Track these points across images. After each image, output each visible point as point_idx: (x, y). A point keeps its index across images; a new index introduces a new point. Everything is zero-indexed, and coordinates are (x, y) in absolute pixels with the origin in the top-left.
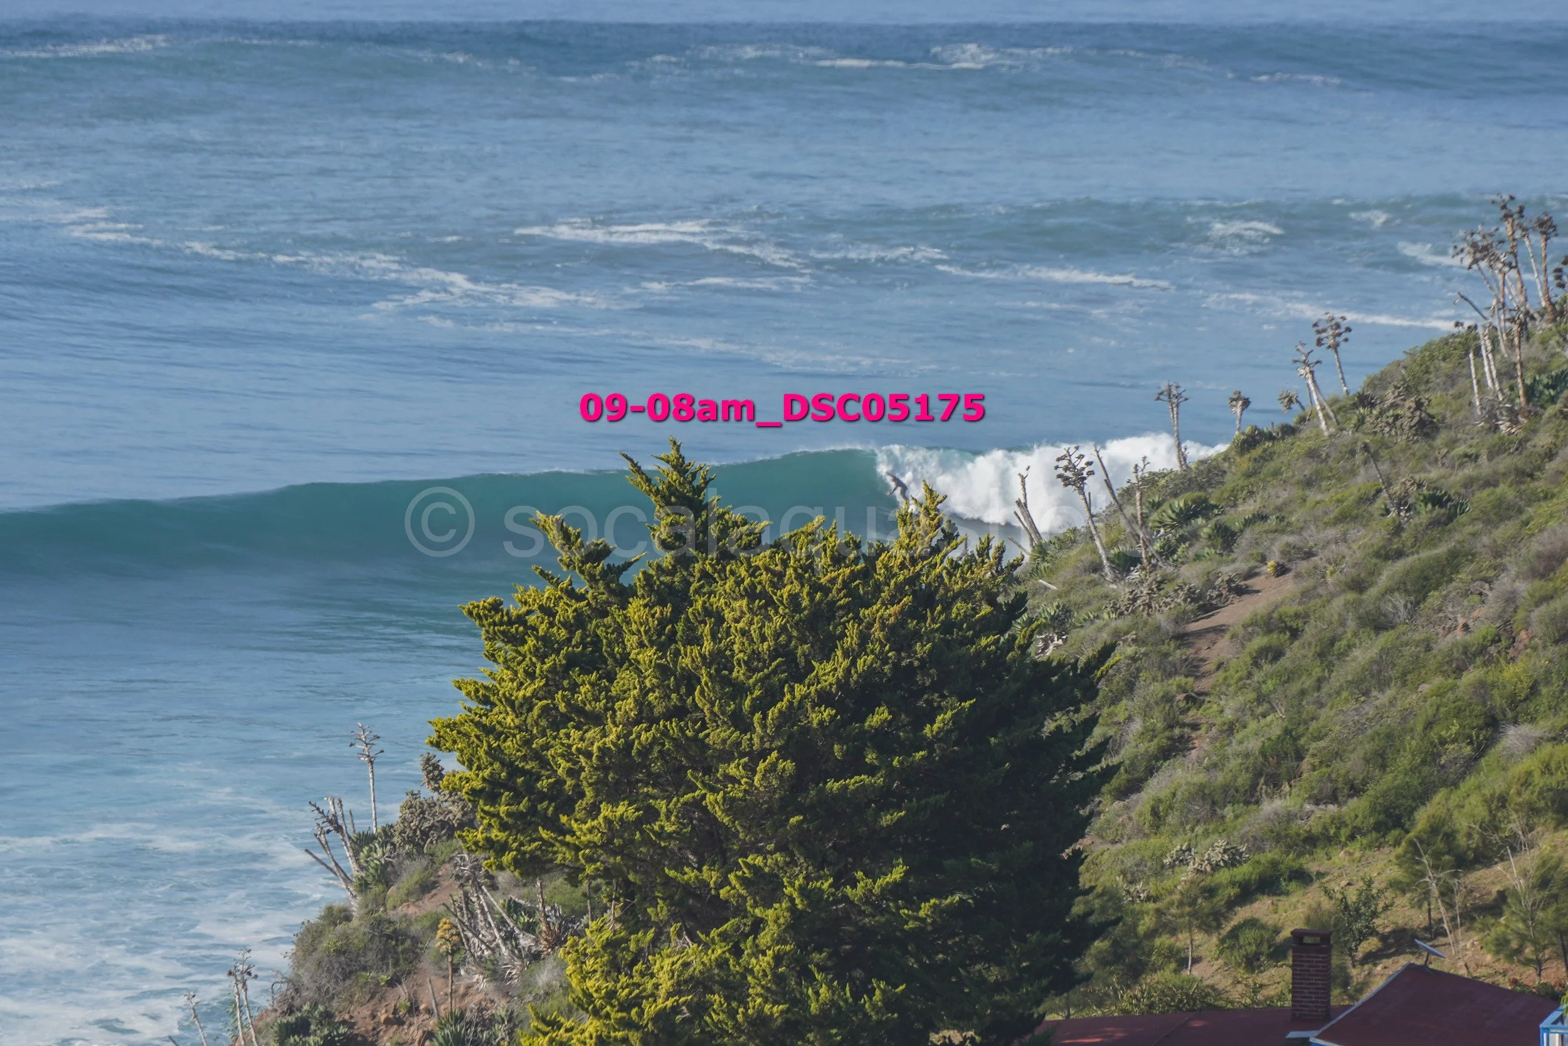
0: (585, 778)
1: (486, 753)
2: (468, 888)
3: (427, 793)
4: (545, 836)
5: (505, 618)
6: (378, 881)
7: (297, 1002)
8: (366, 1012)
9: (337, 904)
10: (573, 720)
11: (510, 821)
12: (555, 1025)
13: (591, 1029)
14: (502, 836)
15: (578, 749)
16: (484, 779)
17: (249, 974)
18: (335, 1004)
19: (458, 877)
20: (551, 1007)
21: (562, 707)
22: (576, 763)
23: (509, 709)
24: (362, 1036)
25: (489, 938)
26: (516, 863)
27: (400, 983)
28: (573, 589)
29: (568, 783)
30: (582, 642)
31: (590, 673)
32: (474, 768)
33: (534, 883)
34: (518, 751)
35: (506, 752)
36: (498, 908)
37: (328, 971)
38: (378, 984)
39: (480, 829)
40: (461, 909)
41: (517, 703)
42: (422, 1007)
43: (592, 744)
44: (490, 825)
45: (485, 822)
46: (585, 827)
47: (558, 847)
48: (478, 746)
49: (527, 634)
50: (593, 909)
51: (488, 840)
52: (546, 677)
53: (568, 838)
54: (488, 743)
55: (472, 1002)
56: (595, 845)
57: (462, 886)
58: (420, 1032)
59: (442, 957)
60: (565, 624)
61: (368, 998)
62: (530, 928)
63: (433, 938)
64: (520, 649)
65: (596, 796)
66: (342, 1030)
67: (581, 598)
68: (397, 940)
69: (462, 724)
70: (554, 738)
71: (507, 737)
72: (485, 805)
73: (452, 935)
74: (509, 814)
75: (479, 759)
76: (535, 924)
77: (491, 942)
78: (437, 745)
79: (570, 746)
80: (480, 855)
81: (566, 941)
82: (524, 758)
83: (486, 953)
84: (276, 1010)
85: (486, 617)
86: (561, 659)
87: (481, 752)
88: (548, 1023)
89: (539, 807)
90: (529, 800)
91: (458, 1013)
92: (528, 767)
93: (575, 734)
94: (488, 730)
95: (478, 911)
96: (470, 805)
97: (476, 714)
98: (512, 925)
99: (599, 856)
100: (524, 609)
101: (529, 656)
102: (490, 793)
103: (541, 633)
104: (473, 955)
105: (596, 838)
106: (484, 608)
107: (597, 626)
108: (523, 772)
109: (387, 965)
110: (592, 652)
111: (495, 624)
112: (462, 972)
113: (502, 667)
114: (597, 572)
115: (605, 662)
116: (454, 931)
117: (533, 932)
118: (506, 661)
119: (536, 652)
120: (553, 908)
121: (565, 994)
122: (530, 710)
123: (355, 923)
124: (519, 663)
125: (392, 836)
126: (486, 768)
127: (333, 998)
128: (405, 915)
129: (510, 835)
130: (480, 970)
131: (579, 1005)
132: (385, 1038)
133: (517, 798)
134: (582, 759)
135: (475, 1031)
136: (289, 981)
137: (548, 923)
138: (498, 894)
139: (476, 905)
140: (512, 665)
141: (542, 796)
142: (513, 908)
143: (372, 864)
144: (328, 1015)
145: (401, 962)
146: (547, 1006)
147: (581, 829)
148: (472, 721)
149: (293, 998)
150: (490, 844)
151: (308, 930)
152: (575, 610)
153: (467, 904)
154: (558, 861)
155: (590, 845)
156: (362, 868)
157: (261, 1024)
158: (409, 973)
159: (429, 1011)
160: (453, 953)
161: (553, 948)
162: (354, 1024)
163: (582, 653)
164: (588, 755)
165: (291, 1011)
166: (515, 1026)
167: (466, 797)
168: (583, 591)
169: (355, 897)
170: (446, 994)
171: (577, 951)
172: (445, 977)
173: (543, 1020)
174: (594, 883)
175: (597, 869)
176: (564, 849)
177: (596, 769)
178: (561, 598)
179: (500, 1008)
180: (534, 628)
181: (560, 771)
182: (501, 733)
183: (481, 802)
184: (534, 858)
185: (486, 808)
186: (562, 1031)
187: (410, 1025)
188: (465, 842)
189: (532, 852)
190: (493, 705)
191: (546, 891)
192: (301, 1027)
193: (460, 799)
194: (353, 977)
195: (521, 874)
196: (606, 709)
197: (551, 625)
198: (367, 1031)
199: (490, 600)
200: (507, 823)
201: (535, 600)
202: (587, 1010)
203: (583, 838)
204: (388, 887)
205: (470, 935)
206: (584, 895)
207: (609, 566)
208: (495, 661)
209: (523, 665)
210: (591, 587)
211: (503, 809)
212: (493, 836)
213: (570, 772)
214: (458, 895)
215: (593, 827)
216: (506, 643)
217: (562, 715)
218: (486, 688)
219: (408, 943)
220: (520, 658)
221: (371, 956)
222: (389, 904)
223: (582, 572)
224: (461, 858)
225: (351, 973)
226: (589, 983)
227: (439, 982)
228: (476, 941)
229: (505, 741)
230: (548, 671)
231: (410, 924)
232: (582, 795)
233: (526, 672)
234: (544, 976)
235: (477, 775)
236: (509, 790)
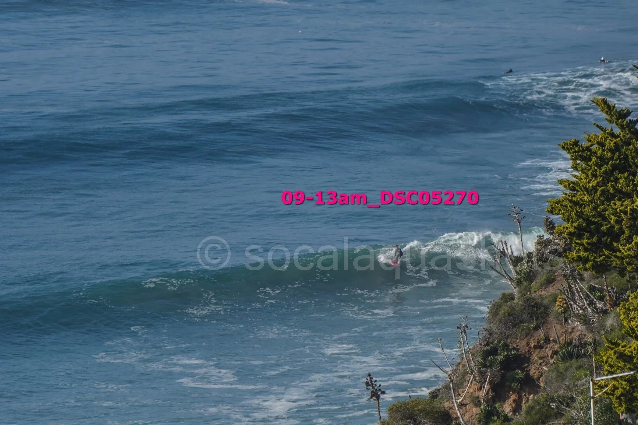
0: (625, 224)
1: (575, 214)
2: (570, 281)
3: (547, 236)
4: (606, 253)
5: (581, 149)
6: (526, 280)
7: (491, 340)
8: (524, 343)
9: (507, 292)
10: (617, 196)
11: (589, 247)
12: (617, 345)
13: (635, 346)
14: (586, 254)
15: (620, 210)
16: (575, 227)
17: (467, 327)
18: (509, 340)
19: (565, 276)
20: (614, 336)
21: (611, 190)
22: (620, 217)
23: (585, 193)
24: (523, 355)
25: (582, 304)
26: (593, 267)
27: (540, 328)
28: (613, 133)
29: (616, 227)
30: (619, 158)
31: (623, 173)
32: (570, 222)
33: (602, 277)
34: (591, 213)
35: (585, 213)
36: (585, 289)
37: (505, 324)
38: (529, 329)
39: (575, 251)
40: (567, 291)
41: (589, 189)
42: (551, 339)
43: (627, 207)
44: (579, 250)
45: (577, 248)
46: (626, 248)
47: (613, 258)
48: (571, 211)
49: (592, 155)
50: (632, 288)
51: (579, 257)
52: (602, 176)
53: (618, 254)
54: (576, 209)
55: (575, 335)
56: (632, 257)
57: (567, 280)
58: (551, 351)
59: (558, 315)
60: (610, 150)
61: (524, 336)
62: (601, 299)
63: (554, 306)
64: (589, 163)
65: (630, 233)
66: (513, 352)
67: (618, 136)
68: (537, 308)
69: (563, 201)
70: (608, 206)
71: (585, 206)
72: (576, 240)
73: (564, 304)
74: (588, 244)
75: (572, 218)
76: (604, 296)
77: (582, 306)
78: (551, 212)
79: (616, 209)
80: (575, 264)
81: (620, 304)
82: (594, 216)
83: (580, 311)
84: (481, 344)
85: (571, 149)
86: (609, 167)
87: (573, 214)
88: (613, 344)
89: (603, 239)
90: (598, 236)
91: (568, 341)
92: (596, 220)
93: (618, 203)
94: (576, 203)
95: (576, 292)
96: (568, 240)
97: (569, 196)
98: (592, 297)
99: (634, 262)
100: (590, 144)
101: (593, 166)
102: (579, 233)
103: (598, 155)
104: (574, 313)
105: (632, 253)
106: (570, 144)
107: (626, 150)
108: (594, 223)
109: (533, 320)
110: (625, 162)
111: (576, 152)
112: (570, 321)
113: (580, 173)
114: (625, 124)
115: (631, 167)
116: (564, 302)
117: (603, 301)
118: (582, 170)
119: (597, 164)
120: (612, 288)
121: (621, 329)
122: (596, 192)
123: (516, 301)
124: (589, 170)
125: (532, 258)
126: (576, 222)
127: (508, 336)
128: (541, 295)
129: (589, 254)
130: (578, 320)
131: (628, 334)
132: (534, 355)
133: (591, 236)
134: (622, 215)
135: (578, 350)
136: (486, 330)
137: (610, 296)
138: (585, 283)
139: (574, 289)
140: (585, 171)
141: (604, 234)
142: (592, 289)
143: (523, 272)
144: (506, 346)
145: (540, 318)
146: (612, 335)
147: (624, 249)
148: (568, 199)
149: (488, 338)
150: (580, 259)
151: (494, 305)
152: (615, 143)
153: (570, 288)
154: (614, 265)
155: (628, 256)
156: (518, 274)
157: (474, 351)
158: (544, 323)
159: (554, 341)
160: (564, 313)
161: (613, 308)
162: (519, 349)
163: (619, 164)
164: (625, 213)
165: (488, 344)
166: (597, 346)
167: (567, 236)
168: (618, 133)
169: (515, 288)
170: (562, 332)
171: (625, 308)
172: (561, 324)
173: (611, 342)
174: (631, 275)
175: (633, 268)
176: (616, 259)
177: (630, 219)
178: (607, 137)
179: (589, 338)
180: (595, 153)
181: (612, 221)
182: (583, 204)
183: (574, 239)
184: (601, 264)
185: (577, 241)
186: (620, 347)
187: (546, 348)
188: (568, 258)
189: (600, 261)
190: (578, 191)
191: (608, 280)
192: (494, 352)
193: (564, 238)
194: (517, 327)
195: (596, 272)
196: (633, 190)
197: (604, 151)
198: (525, 352)
199: (573, 140)
200: (587, 248)
201: (595, 139)
202: (632, 337)
203: (625, 253)
204: (531, 282)
205: (572, 303)
206: (627, 281)
207: (630, 120)
208: (577, 170)
209: (591, 171)
210: (622, 131)
211: (585, 241)
212: (581, 254)
213: (617, 222)
214: (565, 284)
215: (630, 248)
216: (582, 161)
217: (611, 194)
218: (573, 183)
219: (543, 308)
220: (589, 168)
221: (525, 316)
222: (533, 290)
223: (617, 124)
224: (566, 267)
225: (516, 325)
226: (633, 323)
227: (558, 327)
228: (575, 306)
229: (584, 208)
230: (603, 173)
231: (543, 299)
232: (623, 233)
233: (592, 174)
234: (610, 322)
235: (572, 226)
236: (588, 232)
